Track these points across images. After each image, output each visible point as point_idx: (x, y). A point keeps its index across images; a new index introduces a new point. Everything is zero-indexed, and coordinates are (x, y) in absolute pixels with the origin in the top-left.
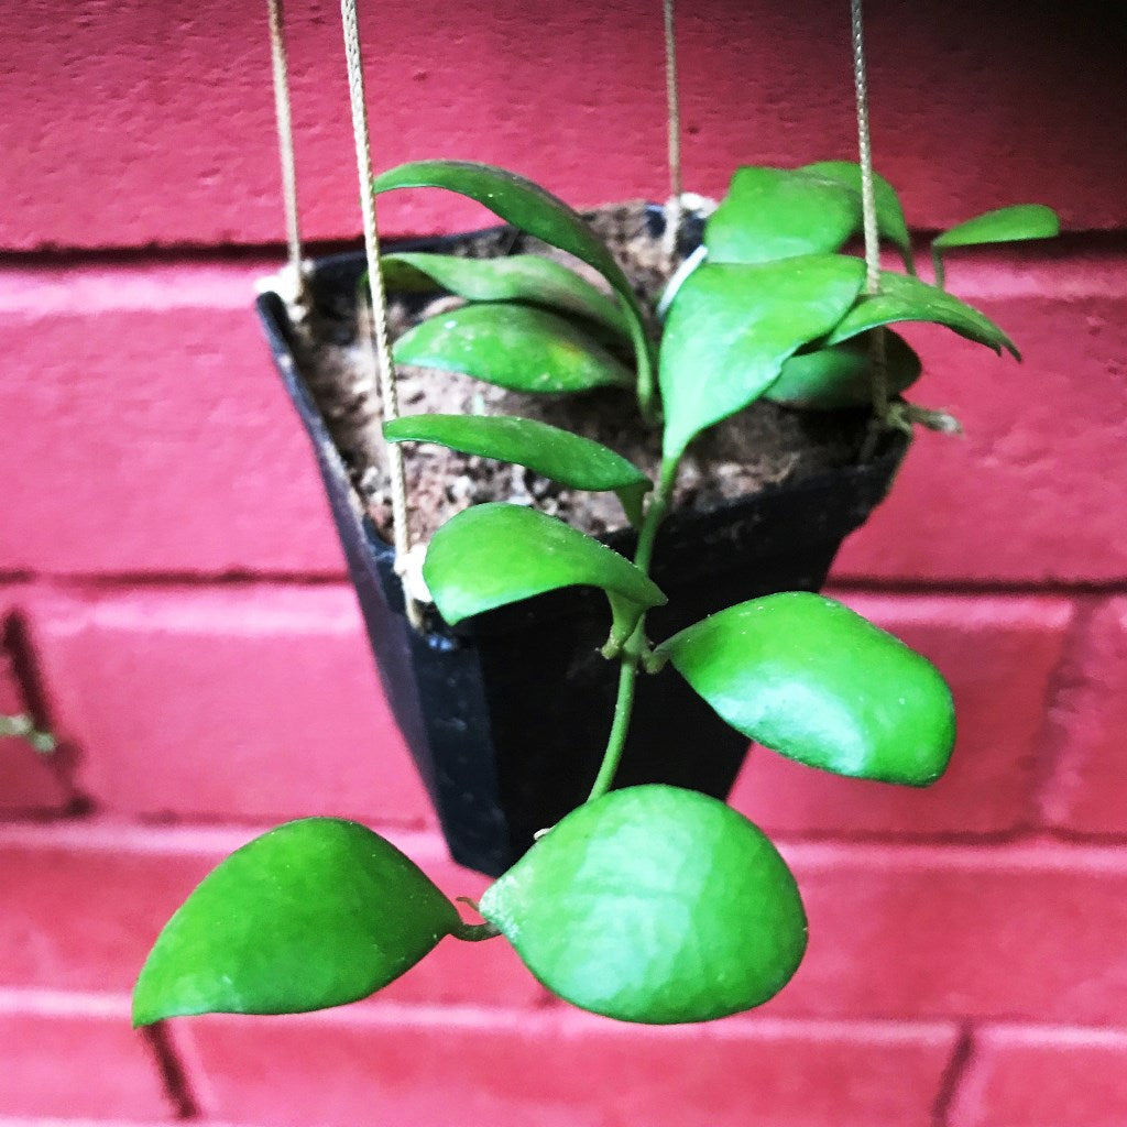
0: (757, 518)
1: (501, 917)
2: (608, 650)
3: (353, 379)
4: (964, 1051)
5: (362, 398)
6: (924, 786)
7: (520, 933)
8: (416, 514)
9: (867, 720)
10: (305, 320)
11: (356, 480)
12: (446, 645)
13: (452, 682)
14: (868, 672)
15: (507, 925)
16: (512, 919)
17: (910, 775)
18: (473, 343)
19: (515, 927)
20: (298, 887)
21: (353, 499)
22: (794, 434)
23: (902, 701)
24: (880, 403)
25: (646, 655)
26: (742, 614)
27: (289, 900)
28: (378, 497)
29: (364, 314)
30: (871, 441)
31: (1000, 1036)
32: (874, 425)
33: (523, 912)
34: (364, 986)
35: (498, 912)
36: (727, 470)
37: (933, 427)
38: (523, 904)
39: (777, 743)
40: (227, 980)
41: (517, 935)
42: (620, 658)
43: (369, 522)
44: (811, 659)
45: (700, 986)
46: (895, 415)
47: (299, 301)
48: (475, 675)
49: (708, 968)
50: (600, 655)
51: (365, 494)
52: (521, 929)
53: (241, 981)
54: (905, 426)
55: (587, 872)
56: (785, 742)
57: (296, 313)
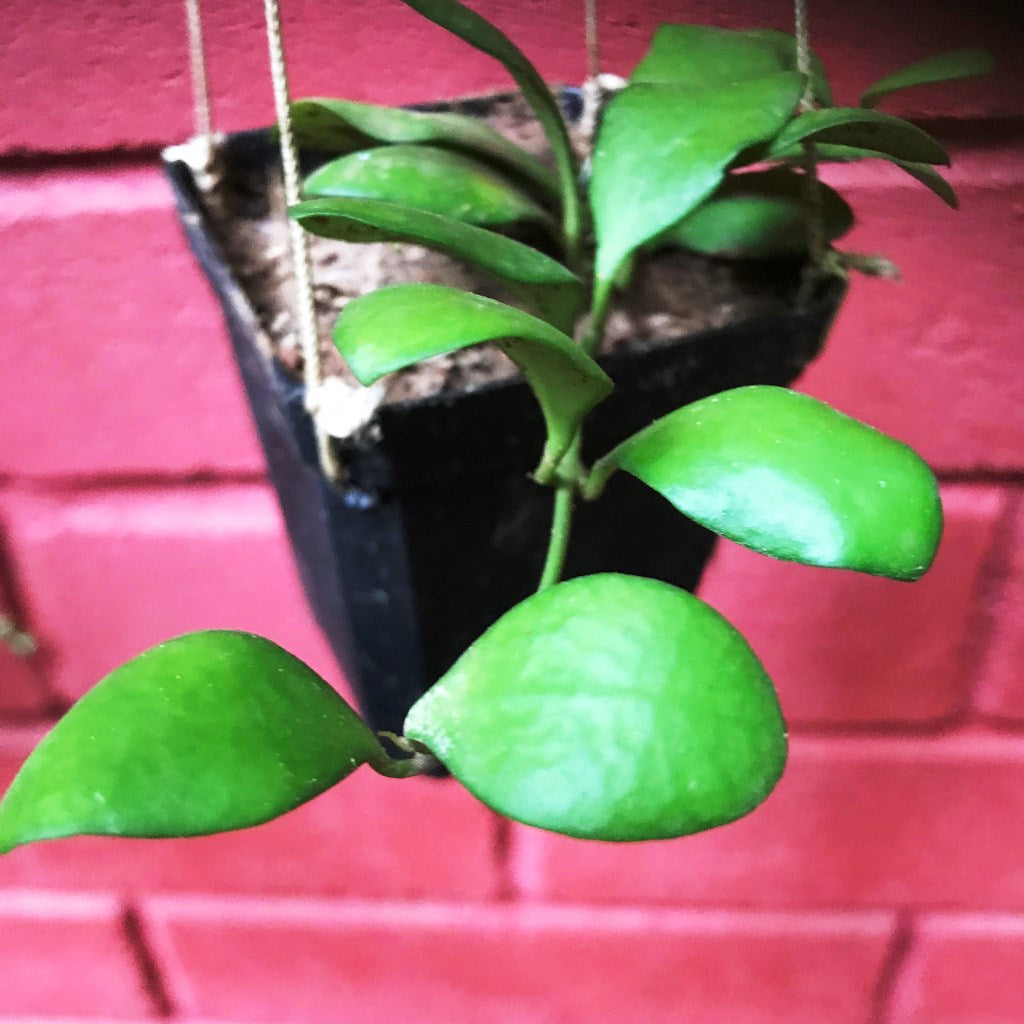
0: (692, 362)
1: (430, 733)
2: (540, 475)
3: (264, 247)
4: (902, 944)
5: (275, 263)
6: (910, 580)
7: (453, 747)
8: (330, 360)
9: (844, 506)
10: (216, 189)
11: (265, 325)
12: (365, 502)
13: (373, 547)
14: (842, 454)
15: (437, 740)
16: (443, 732)
17: (894, 566)
18: (390, 171)
19: (447, 741)
20: (190, 698)
21: (262, 342)
22: (725, 288)
23: (883, 483)
24: (815, 249)
25: (582, 481)
26: (693, 410)
27: (179, 712)
28: (288, 343)
29: (278, 191)
30: (806, 289)
31: (939, 927)
32: (809, 273)
33: (456, 722)
34: (267, 807)
35: (425, 727)
36: (659, 321)
37: (871, 272)
38: (455, 714)
39: (743, 535)
40: (99, 797)
41: (449, 749)
42: (554, 483)
43: (278, 363)
44: (778, 442)
45: (668, 794)
46: (830, 263)
47: (210, 169)
48: (396, 537)
49: (677, 776)
50: (532, 483)
51: (275, 338)
52: (453, 742)
53: (116, 800)
54: (840, 272)
55: (531, 670)
56: (753, 532)
57: (206, 182)
